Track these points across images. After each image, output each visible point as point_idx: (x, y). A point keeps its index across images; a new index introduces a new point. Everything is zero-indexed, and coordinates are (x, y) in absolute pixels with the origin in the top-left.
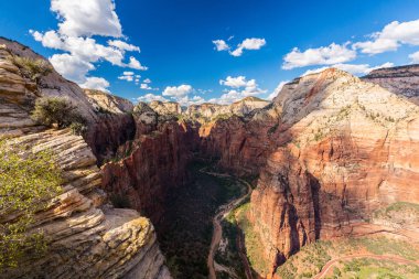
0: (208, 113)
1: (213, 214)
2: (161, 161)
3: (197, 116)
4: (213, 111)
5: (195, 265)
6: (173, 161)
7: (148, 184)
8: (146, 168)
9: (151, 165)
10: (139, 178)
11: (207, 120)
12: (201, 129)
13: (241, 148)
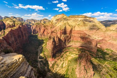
0: (33, 22)
1: (38, 48)
2: (19, 36)
3: (30, 23)
4: (35, 22)
5: (34, 61)
6: (23, 36)
7: (15, 44)
8: (13, 39)
9: (15, 38)
10: (10, 42)
11: (33, 24)
12: (32, 27)
13: (44, 32)
